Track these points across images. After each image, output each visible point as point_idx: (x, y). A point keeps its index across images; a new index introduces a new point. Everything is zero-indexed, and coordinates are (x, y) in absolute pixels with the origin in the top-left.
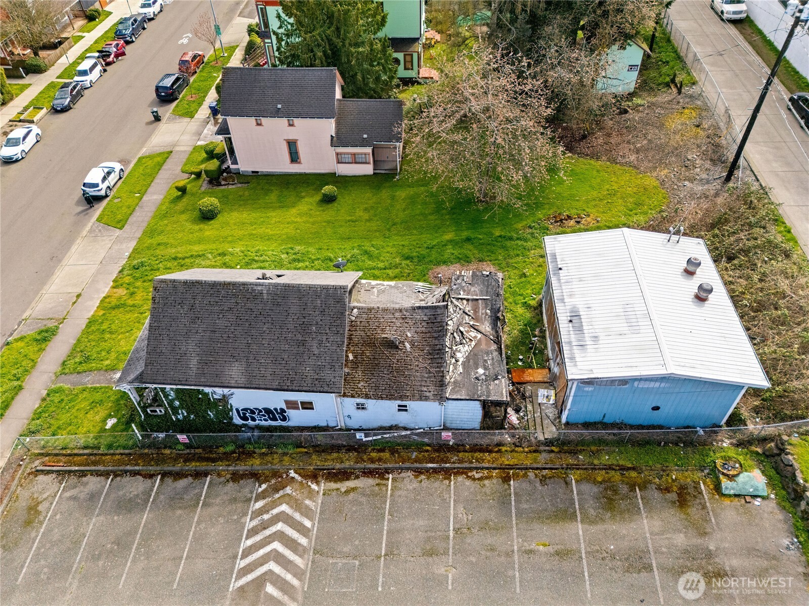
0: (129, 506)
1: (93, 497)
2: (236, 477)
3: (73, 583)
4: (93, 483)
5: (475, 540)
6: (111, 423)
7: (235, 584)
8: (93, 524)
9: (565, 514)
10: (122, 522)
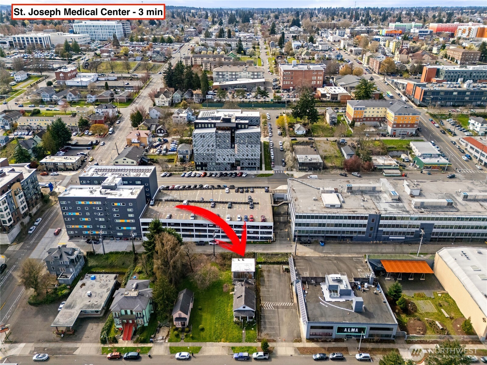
0: (265, 323)
1: (264, 327)
2: (261, 311)
3: (275, 326)
4: (262, 328)
5: (267, 287)
6: (253, 329)
7: (274, 309)
8: (267, 326)
9: (264, 280)
10: (267, 323)
